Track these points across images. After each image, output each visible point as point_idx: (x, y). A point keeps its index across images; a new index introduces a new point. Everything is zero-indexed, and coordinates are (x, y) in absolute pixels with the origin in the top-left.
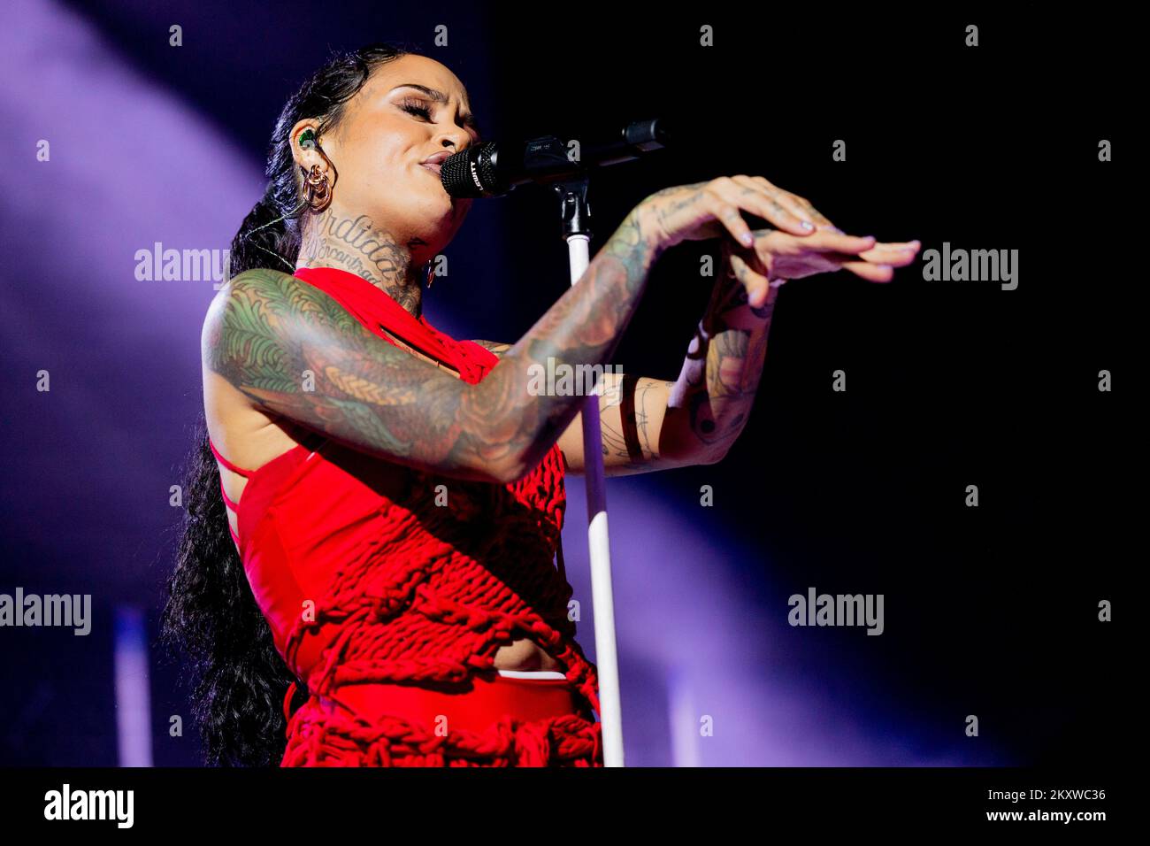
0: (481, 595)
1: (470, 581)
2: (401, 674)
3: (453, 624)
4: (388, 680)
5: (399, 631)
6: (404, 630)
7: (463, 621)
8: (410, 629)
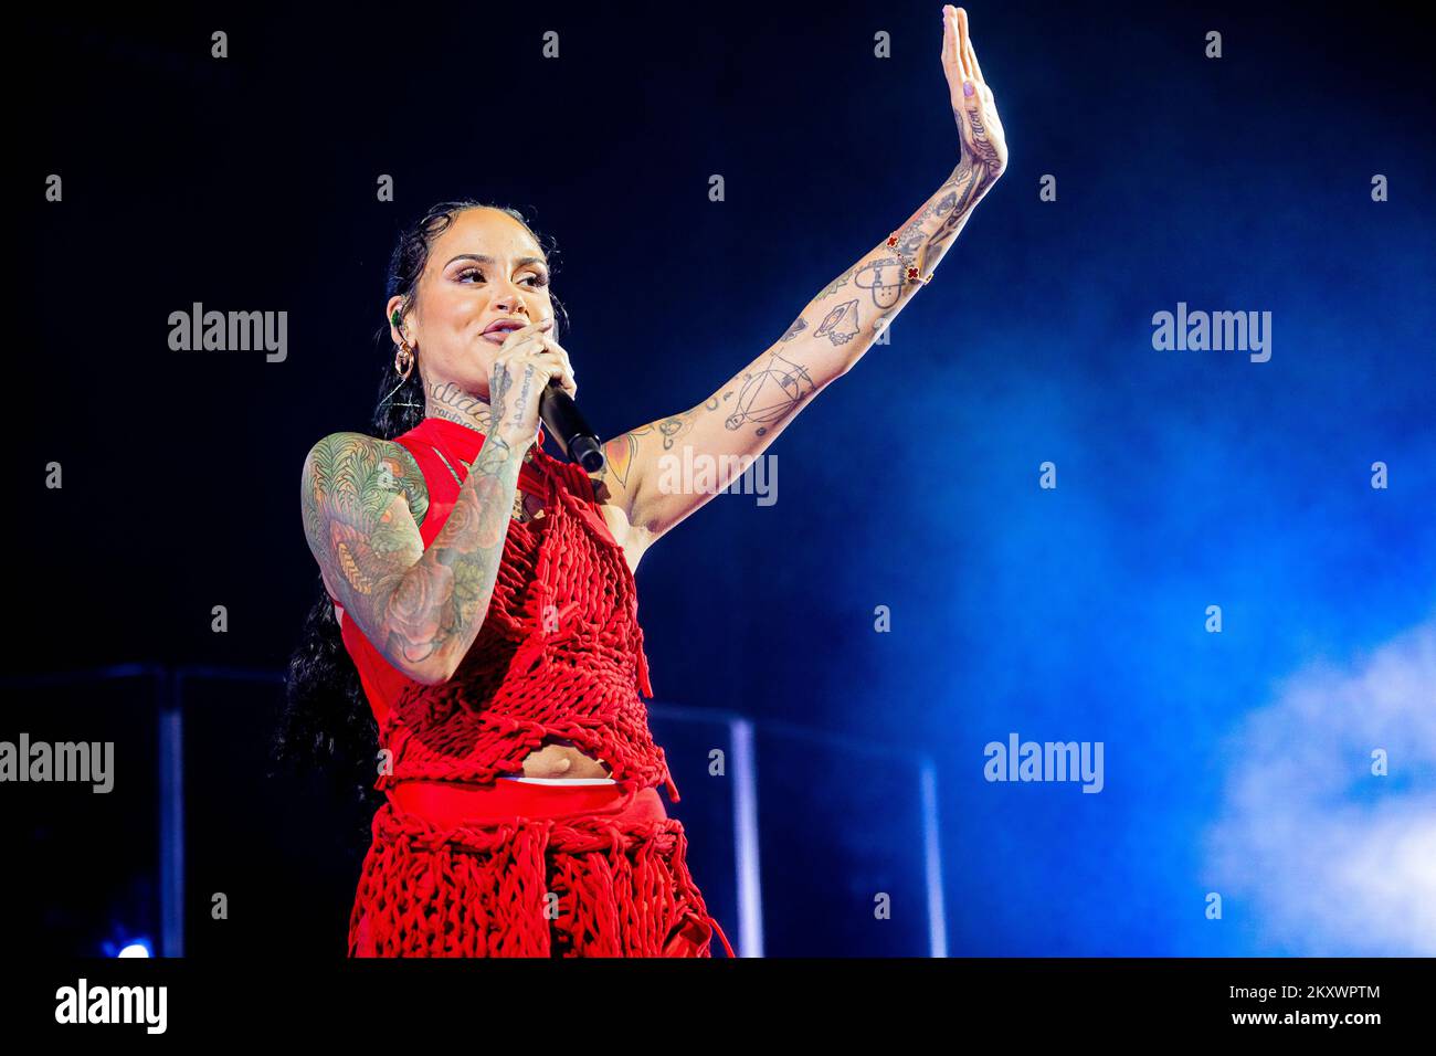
0: (518, 707)
1: (510, 694)
2: (436, 775)
3: (489, 731)
4: (426, 779)
5: (442, 738)
6: (447, 737)
7: (496, 729)
8: (453, 736)
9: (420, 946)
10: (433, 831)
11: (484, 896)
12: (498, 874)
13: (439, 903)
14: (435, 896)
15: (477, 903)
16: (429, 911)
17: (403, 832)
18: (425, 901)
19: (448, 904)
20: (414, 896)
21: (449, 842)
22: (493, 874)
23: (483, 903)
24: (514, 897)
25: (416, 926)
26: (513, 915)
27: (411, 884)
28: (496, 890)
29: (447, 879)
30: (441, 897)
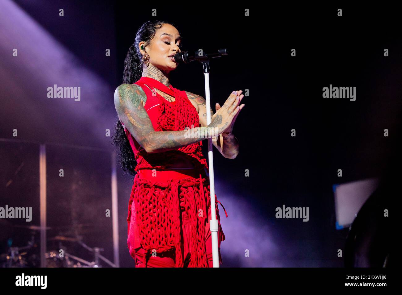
2: (151, 167)
4: (148, 168)
9: (147, 212)
10: (150, 183)
11: (163, 199)
12: (167, 193)
13: (152, 201)
14: (151, 199)
15: (161, 200)
16: (150, 203)
17: (142, 183)
18: (149, 200)
19: (154, 200)
20: (146, 199)
21: (154, 185)
22: (166, 193)
23: (163, 200)
24: (171, 199)
25: (146, 207)
26: (170, 203)
27: (145, 196)
28: (166, 197)
29: (154, 194)
30: (153, 199)
